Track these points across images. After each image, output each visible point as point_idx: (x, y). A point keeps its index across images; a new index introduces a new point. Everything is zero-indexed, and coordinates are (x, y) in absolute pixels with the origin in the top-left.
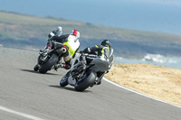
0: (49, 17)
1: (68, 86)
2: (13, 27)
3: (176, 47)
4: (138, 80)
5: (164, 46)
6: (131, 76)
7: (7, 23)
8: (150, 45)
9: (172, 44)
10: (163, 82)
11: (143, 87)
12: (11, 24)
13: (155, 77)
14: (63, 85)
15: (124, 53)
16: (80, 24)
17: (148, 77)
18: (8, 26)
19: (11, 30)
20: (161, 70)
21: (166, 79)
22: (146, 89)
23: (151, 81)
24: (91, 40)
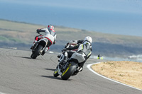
4: (122, 74)
6: (117, 70)
8: (131, 46)
11: (126, 79)
13: (135, 71)
17: (130, 71)
19: (22, 37)
22: (128, 81)
23: (132, 75)
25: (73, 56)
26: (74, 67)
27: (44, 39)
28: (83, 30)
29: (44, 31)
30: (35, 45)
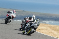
3: (52, 18)
4: (40, 29)
5: (48, 18)
8: (44, 17)
9: (51, 17)
10: (48, 29)
17: (43, 28)
20: (47, 25)
21: (49, 28)
22: (42, 32)
23: (44, 29)
24: (25, 16)
25: (32, 25)
26: (33, 30)
27: (10, 16)
28: (23, 11)
29: (11, 12)
30: (7, 18)
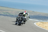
0: (23, 10)
1: (17, 24)
2: (13, 12)
6: (44, 25)
7: (12, 11)
12: (13, 11)
14: (16, 24)
15: (43, 19)
16: (31, 11)
18: (12, 12)
19: (13, 13)
